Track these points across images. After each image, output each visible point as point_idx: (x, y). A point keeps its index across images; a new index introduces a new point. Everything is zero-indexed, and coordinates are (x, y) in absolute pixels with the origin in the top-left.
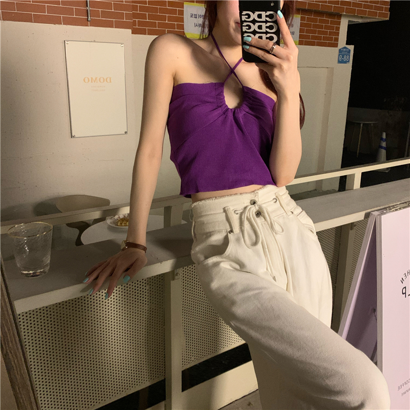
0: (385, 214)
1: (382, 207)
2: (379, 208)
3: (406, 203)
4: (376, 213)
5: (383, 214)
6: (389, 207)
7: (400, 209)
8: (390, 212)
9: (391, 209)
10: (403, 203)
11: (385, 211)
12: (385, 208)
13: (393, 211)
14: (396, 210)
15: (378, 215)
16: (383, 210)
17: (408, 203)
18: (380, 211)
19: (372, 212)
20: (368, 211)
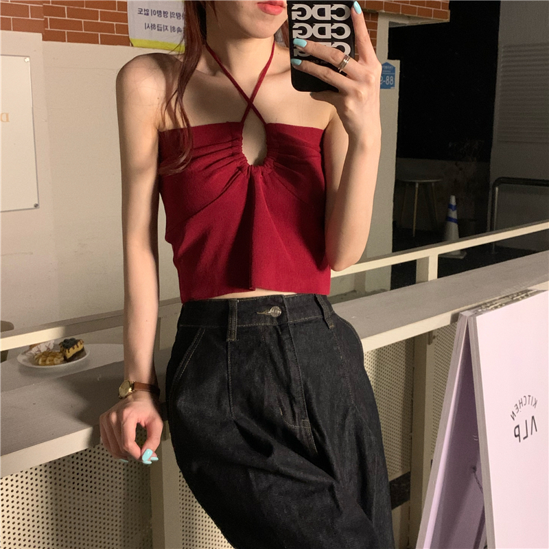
0: (480, 314)
1: (474, 305)
2: (470, 306)
3: (508, 296)
4: (467, 314)
5: (478, 314)
6: (486, 304)
7: (501, 305)
8: (487, 310)
9: (488, 307)
10: (504, 298)
11: (480, 310)
12: (479, 306)
13: (492, 309)
14: (496, 307)
15: (471, 316)
16: (476, 309)
17: (511, 297)
18: (472, 310)
19: (462, 313)
20: (456, 311)
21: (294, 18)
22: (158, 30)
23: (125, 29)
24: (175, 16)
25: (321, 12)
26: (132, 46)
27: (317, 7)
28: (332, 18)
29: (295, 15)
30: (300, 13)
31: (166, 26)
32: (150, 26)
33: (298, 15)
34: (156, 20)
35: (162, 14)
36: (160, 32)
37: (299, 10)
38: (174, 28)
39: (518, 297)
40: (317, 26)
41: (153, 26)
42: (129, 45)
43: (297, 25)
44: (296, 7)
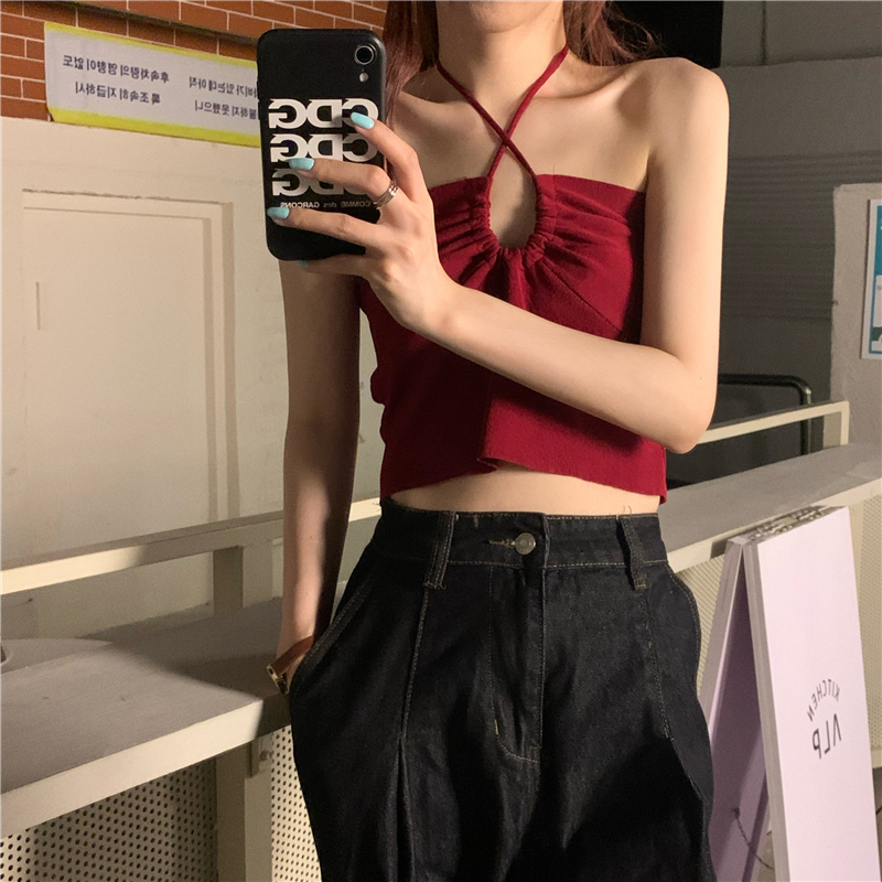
0: (762, 540)
2: (742, 529)
4: (741, 541)
6: (761, 526)
8: (769, 536)
9: (770, 529)
11: (758, 535)
13: (775, 533)
14: (781, 531)
15: (748, 544)
16: (752, 533)
17: (794, 516)
18: (746, 536)
19: (732, 540)
20: (719, 537)
21: (272, 125)
22: (99, 95)
23: (40, 91)
24: (129, 72)
25: (324, 113)
26: (52, 120)
27: (316, 104)
28: (343, 123)
29: (274, 120)
30: (284, 116)
31: (113, 90)
32: (85, 87)
33: (281, 120)
34: (95, 77)
35: (107, 69)
36: (100, 98)
37: (283, 109)
38: (126, 92)
39: (807, 516)
40: (317, 139)
41: (90, 89)
42: (45, 119)
43: (278, 139)
44: (277, 103)
